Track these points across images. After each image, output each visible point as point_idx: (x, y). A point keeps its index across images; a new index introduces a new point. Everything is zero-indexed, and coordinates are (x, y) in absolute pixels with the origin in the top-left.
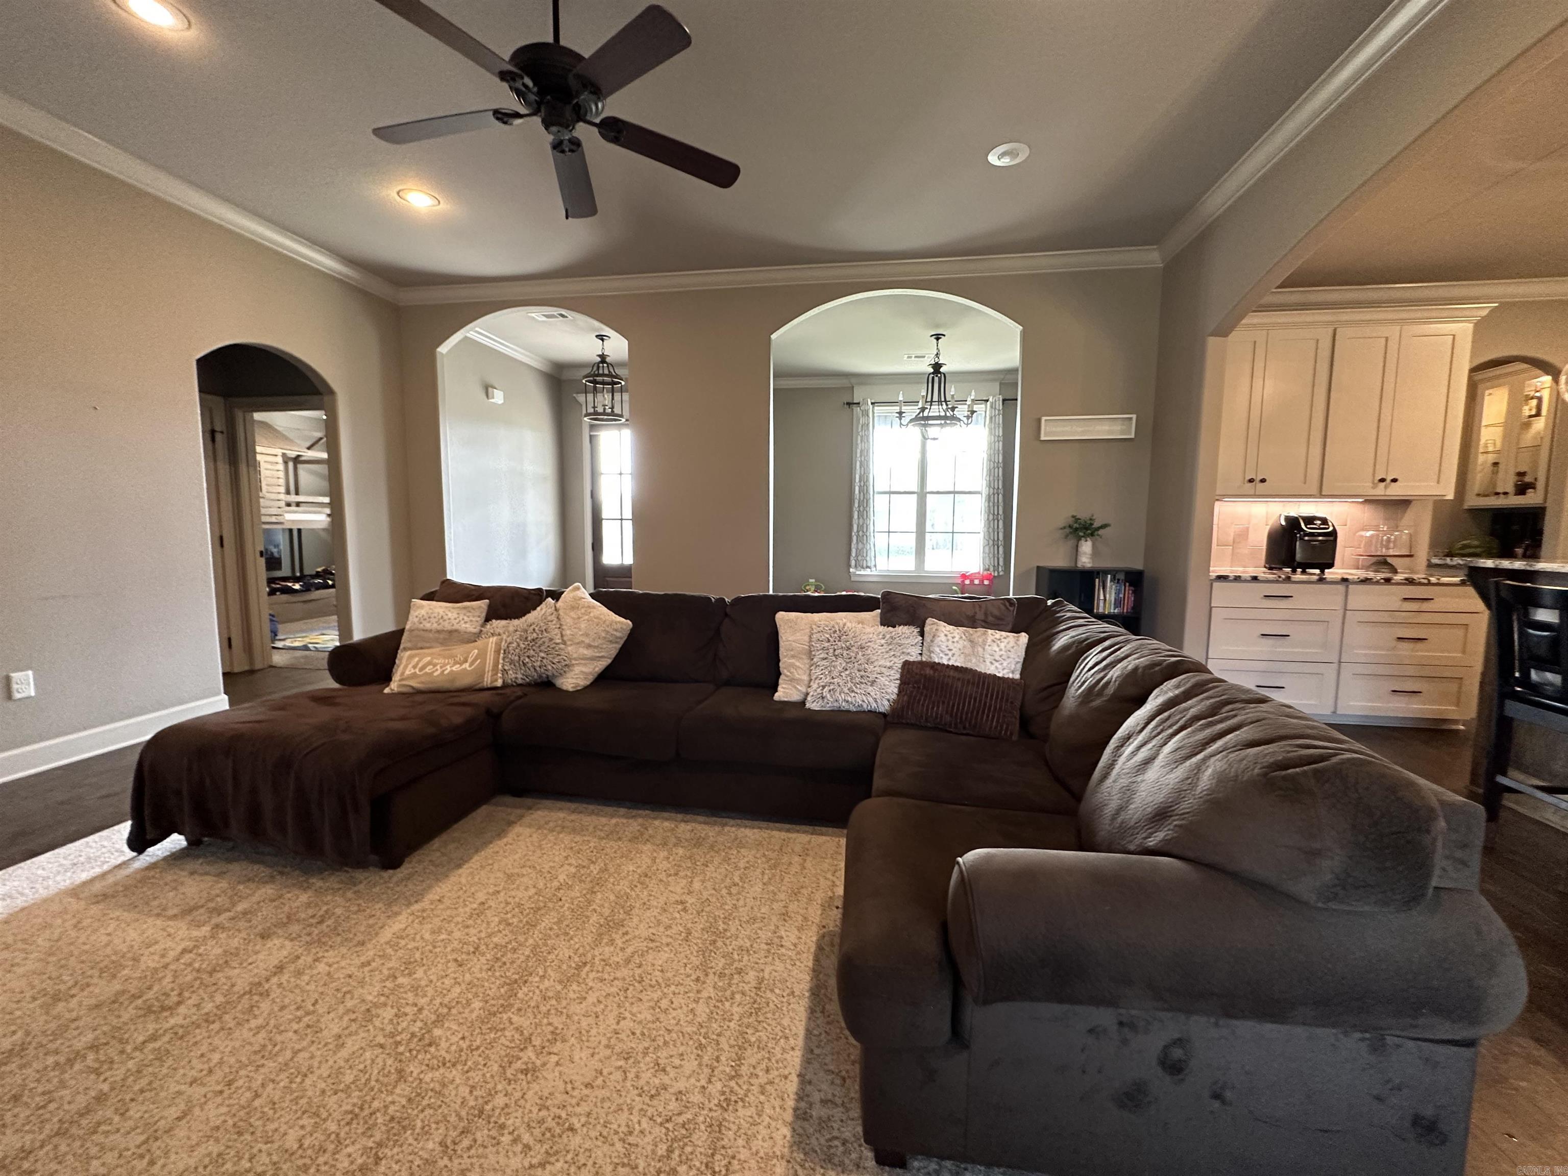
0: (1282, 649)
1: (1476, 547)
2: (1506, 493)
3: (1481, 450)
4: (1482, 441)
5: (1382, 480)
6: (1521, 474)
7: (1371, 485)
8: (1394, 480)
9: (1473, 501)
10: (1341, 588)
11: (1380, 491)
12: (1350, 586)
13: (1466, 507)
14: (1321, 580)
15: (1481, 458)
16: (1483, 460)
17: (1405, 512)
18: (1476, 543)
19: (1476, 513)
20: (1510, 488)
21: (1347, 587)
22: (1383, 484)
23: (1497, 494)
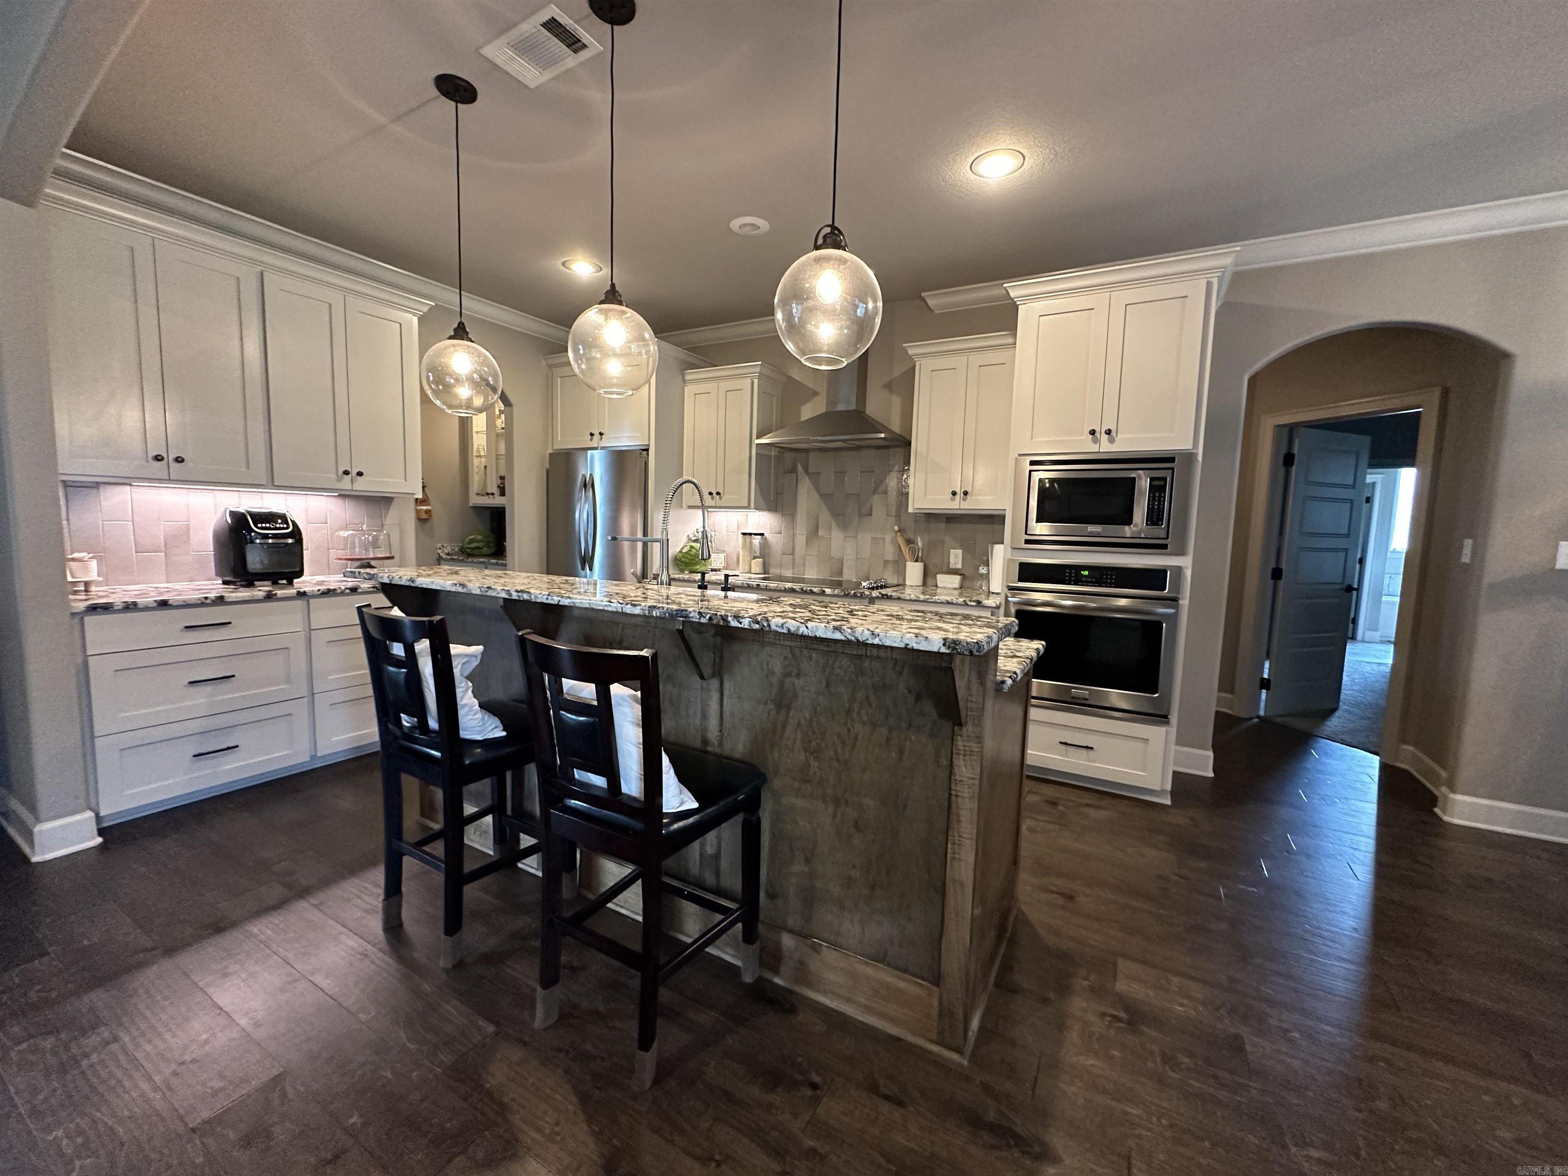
0: (226, 695)
1: (478, 541)
2: (493, 494)
3: (475, 454)
4: (475, 447)
5: (346, 473)
6: (502, 478)
7: (334, 476)
8: (360, 474)
9: (476, 500)
10: (299, 603)
11: (346, 484)
12: (311, 601)
13: (471, 505)
14: (270, 597)
15: (476, 461)
16: (477, 463)
17: (388, 510)
18: (479, 537)
19: (478, 509)
20: (495, 490)
21: (308, 601)
22: (347, 478)
23: (488, 494)
